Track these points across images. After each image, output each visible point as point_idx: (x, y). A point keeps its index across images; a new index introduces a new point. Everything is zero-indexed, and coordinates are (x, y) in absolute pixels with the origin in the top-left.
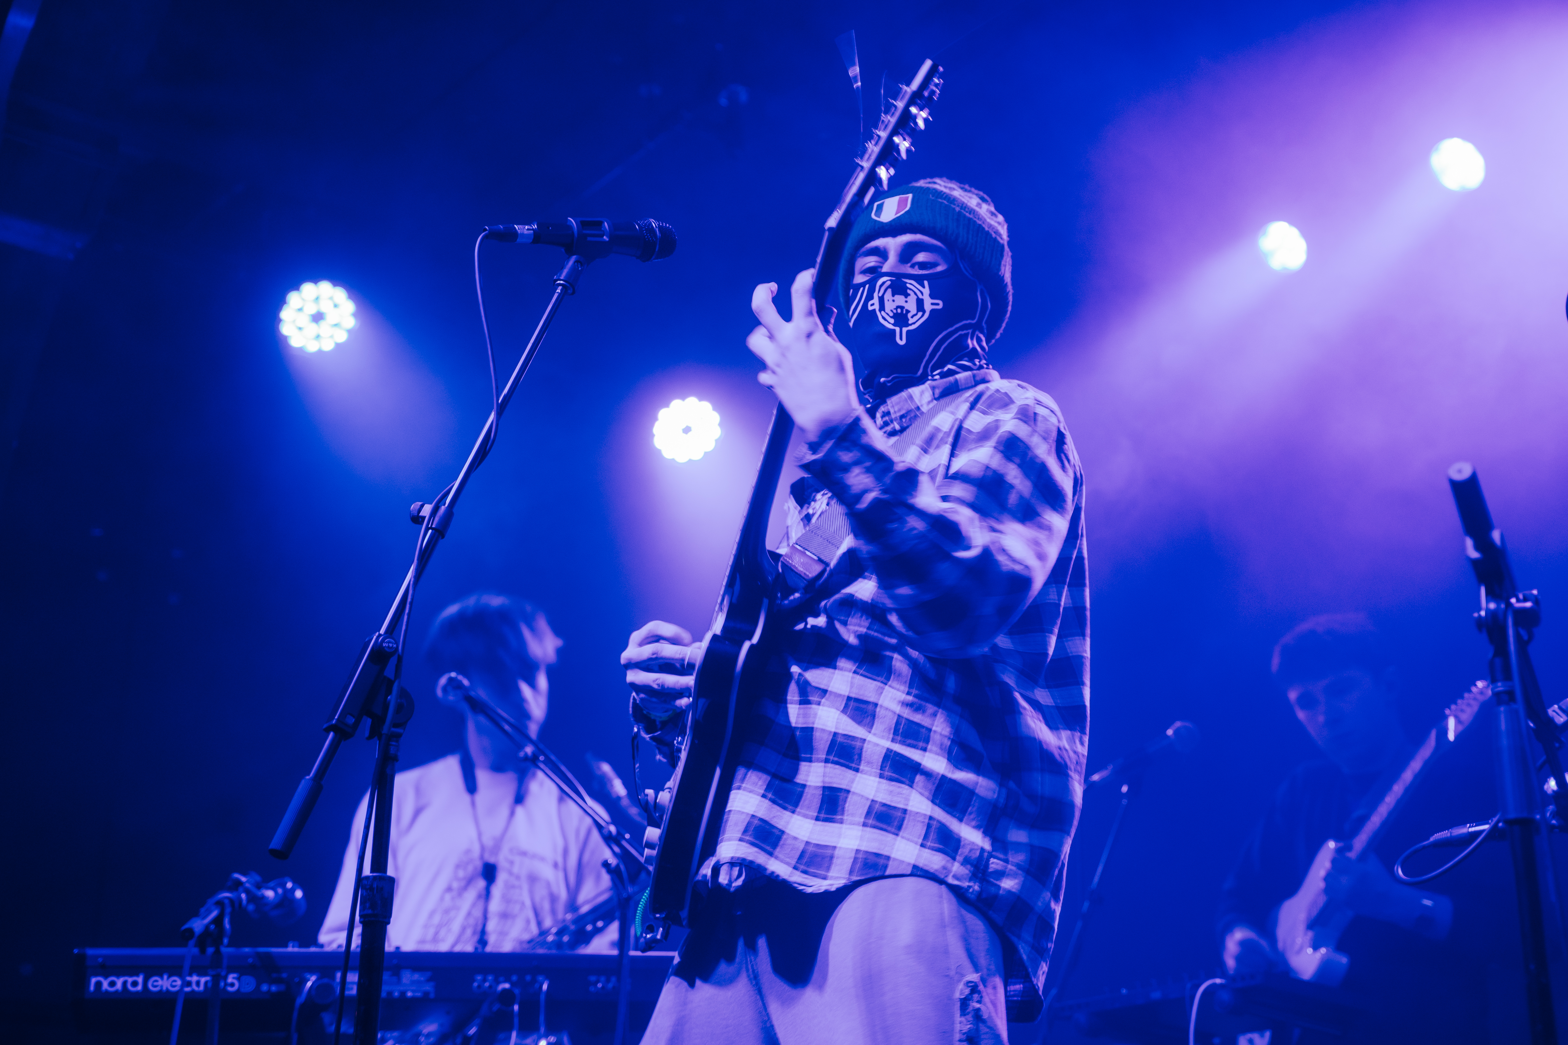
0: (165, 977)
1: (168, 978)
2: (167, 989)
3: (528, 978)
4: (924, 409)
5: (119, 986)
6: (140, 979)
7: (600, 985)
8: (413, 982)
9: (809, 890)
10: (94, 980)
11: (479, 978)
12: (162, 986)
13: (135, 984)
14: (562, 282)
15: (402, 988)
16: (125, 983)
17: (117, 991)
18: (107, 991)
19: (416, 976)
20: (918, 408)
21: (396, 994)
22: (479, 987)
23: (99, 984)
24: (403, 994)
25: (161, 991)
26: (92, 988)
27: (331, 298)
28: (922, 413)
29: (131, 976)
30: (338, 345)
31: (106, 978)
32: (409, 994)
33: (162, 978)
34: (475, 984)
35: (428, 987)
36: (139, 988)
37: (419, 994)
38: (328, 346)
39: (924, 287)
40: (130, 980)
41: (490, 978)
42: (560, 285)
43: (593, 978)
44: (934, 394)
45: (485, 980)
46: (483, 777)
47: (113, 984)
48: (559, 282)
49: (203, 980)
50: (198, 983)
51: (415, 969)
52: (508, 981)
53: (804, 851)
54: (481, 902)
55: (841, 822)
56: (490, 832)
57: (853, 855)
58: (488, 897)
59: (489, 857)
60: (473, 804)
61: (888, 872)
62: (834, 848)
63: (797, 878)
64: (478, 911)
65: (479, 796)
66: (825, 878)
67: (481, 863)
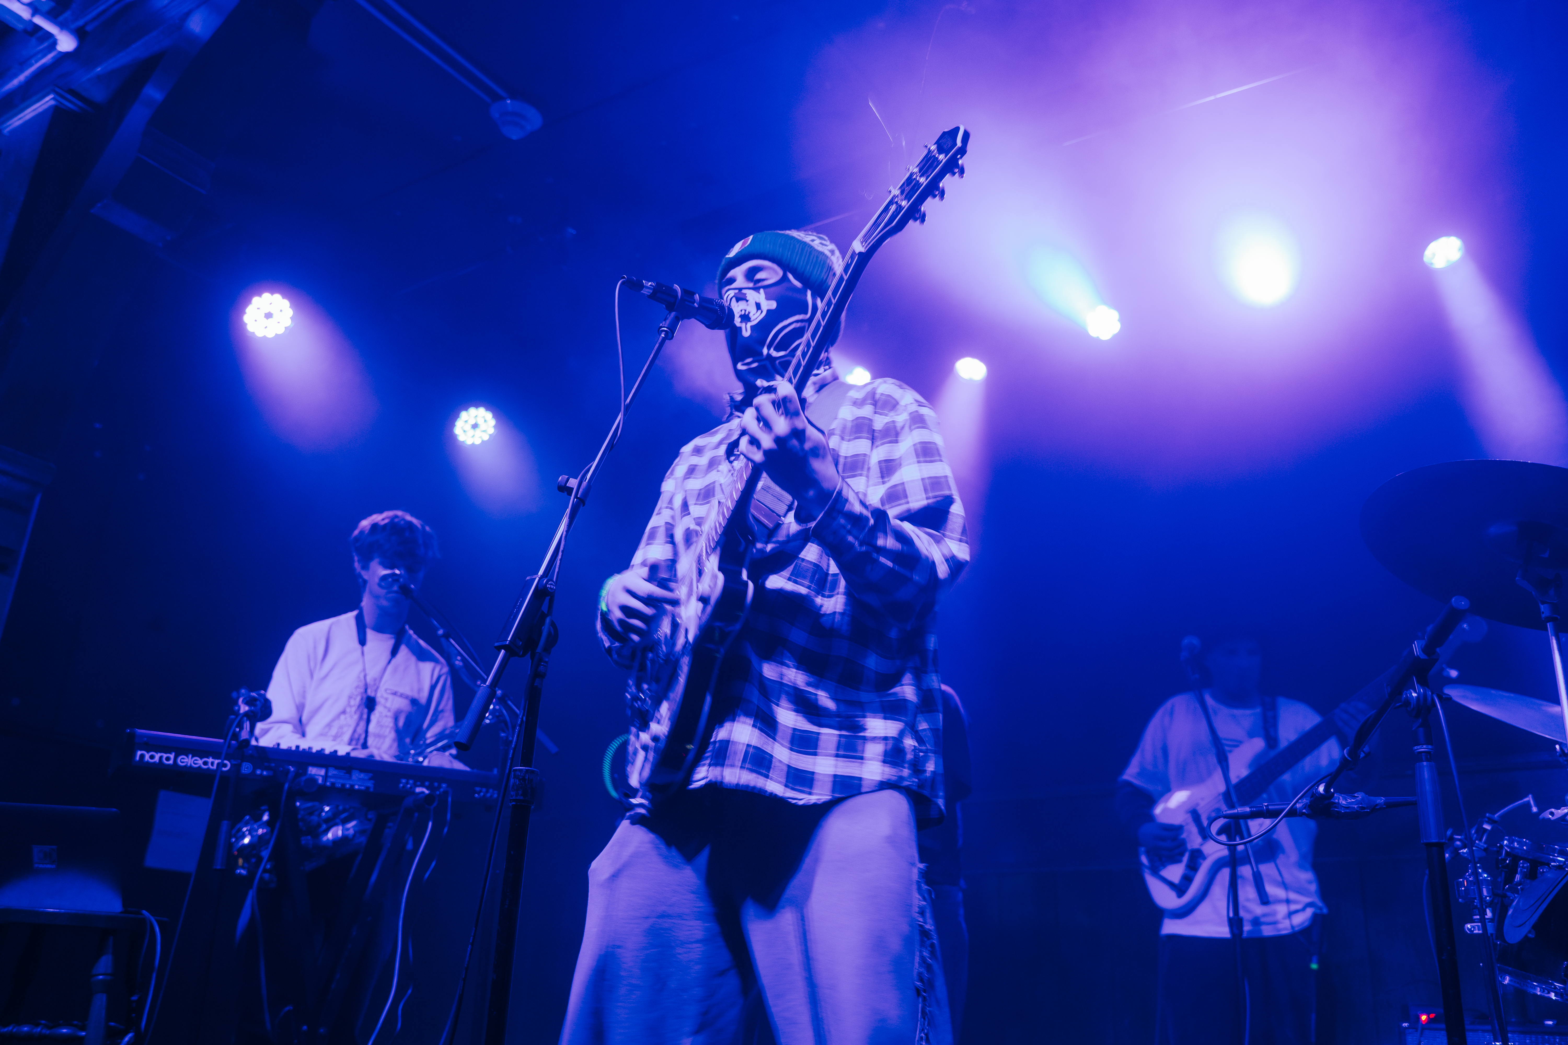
0: (190, 756)
1: (192, 757)
2: (191, 766)
3: (436, 784)
5: (157, 759)
6: (172, 756)
7: (482, 794)
8: (360, 779)
9: (801, 803)
10: (139, 753)
11: (404, 781)
12: (187, 762)
13: (168, 759)
14: (665, 329)
15: (351, 783)
16: (161, 758)
17: (154, 763)
18: (148, 762)
19: (362, 775)
21: (348, 786)
22: (403, 787)
23: (142, 756)
24: (352, 786)
25: (186, 766)
26: (138, 758)
29: (166, 753)
31: (148, 752)
32: (356, 787)
33: (188, 757)
34: (401, 785)
35: (370, 784)
36: (171, 762)
39: (759, 293)
40: (165, 756)
41: (411, 782)
42: (664, 331)
43: (478, 789)
45: (407, 783)
46: (370, 634)
47: (152, 757)
48: (663, 329)
49: (216, 761)
50: (212, 764)
51: (361, 771)
52: (422, 786)
53: (788, 773)
54: (363, 724)
55: (815, 754)
56: (372, 673)
57: (831, 779)
58: (368, 721)
59: (371, 693)
60: (363, 653)
61: (864, 790)
62: (813, 773)
63: (789, 794)
64: (361, 729)
65: (366, 648)
66: (810, 794)
67: (365, 696)
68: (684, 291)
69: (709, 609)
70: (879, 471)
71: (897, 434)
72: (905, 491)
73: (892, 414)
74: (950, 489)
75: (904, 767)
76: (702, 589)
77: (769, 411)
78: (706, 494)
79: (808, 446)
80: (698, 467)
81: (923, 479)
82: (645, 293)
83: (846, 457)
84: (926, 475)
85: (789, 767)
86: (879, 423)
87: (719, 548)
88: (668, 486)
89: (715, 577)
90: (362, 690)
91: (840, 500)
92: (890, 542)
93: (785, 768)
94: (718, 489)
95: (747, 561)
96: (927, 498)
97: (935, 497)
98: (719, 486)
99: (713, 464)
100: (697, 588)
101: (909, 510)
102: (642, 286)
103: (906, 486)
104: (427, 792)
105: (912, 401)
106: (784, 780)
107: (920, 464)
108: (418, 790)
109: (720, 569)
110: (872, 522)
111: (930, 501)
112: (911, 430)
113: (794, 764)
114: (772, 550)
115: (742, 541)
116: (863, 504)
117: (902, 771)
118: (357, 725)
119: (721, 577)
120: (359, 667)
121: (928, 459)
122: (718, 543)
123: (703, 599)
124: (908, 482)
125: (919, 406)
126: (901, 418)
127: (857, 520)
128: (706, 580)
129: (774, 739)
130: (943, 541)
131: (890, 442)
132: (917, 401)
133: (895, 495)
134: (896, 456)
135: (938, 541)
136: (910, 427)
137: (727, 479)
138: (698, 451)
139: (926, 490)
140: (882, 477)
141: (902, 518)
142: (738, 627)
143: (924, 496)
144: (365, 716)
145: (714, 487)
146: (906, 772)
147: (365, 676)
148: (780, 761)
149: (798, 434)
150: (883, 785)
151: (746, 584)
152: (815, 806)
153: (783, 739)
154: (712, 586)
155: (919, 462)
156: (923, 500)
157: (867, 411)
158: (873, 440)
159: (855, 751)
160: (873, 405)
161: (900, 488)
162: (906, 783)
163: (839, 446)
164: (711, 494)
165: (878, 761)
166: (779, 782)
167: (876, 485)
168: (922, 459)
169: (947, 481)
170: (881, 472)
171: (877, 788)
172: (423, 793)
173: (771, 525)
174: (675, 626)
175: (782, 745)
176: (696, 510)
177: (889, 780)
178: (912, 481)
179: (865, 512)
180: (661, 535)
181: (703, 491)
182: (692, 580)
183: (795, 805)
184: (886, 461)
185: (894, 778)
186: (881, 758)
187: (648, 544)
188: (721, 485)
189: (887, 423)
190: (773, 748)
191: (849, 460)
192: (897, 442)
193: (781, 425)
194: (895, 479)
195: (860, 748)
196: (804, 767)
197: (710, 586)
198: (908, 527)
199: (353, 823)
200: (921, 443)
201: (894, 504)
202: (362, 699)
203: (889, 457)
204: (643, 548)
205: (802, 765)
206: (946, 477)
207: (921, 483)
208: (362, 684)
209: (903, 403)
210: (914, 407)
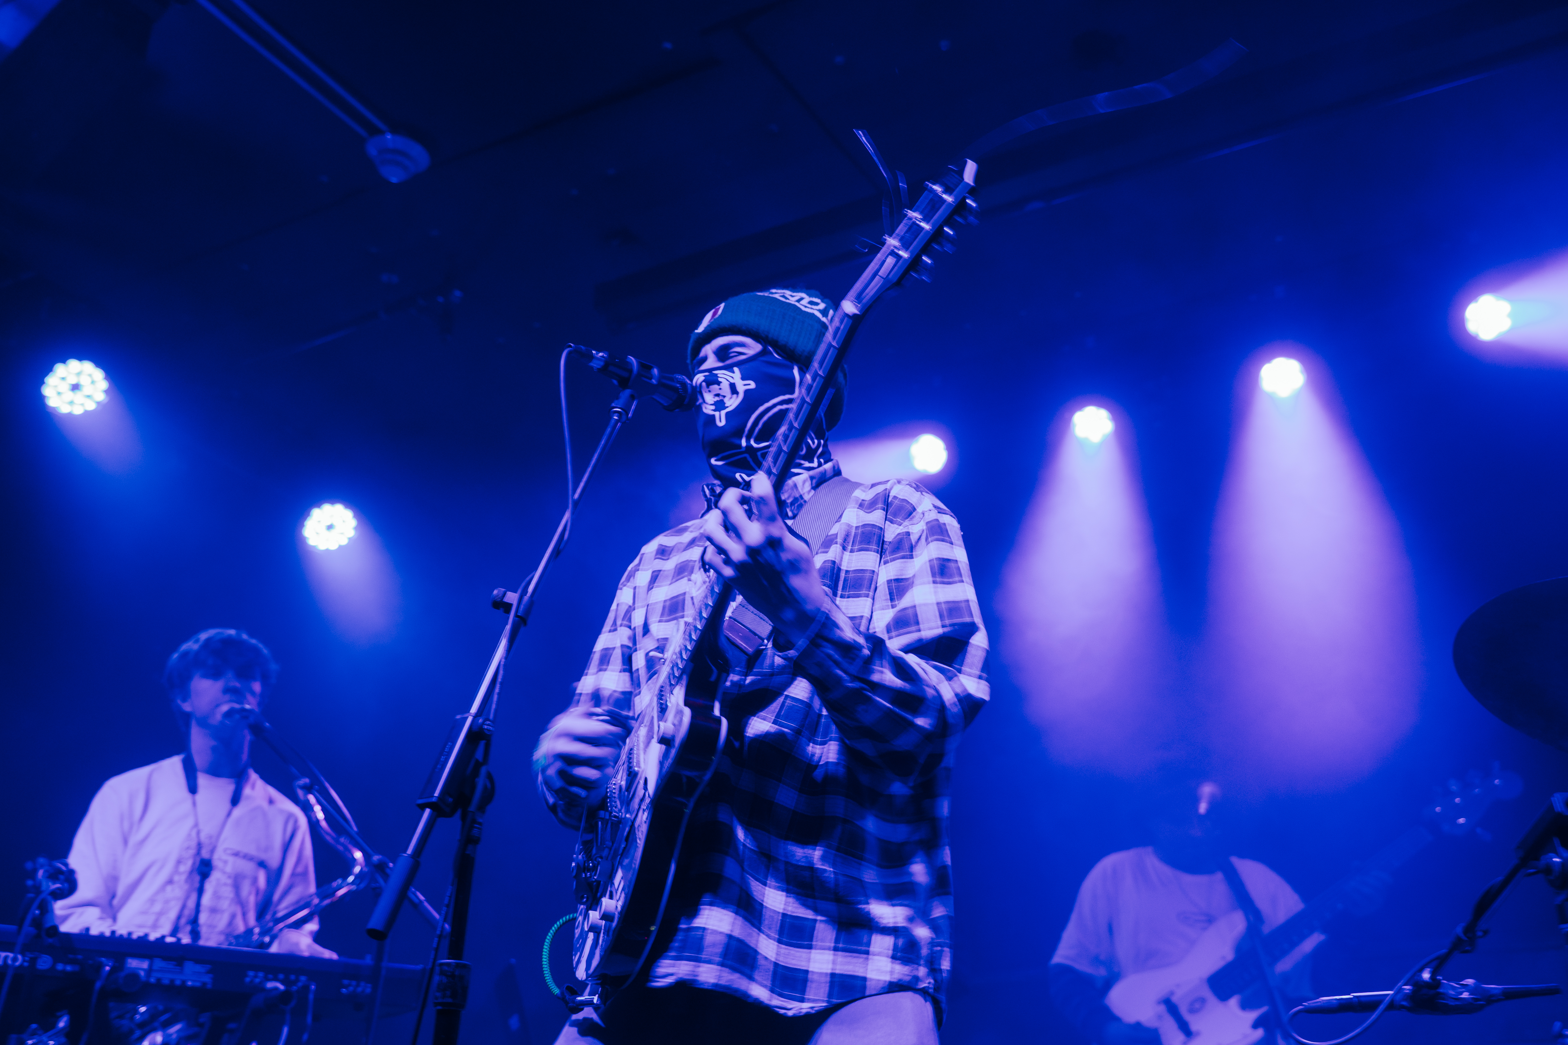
3: (293, 977)
4: (806, 497)
7: (351, 988)
8: (193, 973)
9: (790, 1013)
11: (251, 973)
14: (619, 410)
15: (183, 977)
19: (198, 968)
20: (801, 497)
21: (177, 982)
22: (250, 981)
24: (184, 982)
27: (90, 375)
28: (805, 502)
30: (86, 412)
32: (190, 983)
34: (248, 979)
35: (207, 979)
37: (198, 984)
38: (78, 411)
39: (733, 372)
41: (258, 975)
42: (618, 412)
43: (346, 982)
44: (812, 484)
45: (256, 977)
46: (203, 780)
48: (616, 409)
51: (197, 961)
52: (276, 979)
53: (775, 973)
54: (194, 897)
55: (810, 947)
56: (207, 830)
57: (828, 979)
58: (200, 891)
59: (205, 854)
60: (194, 804)
61: (868, 993)
62: (807, 972)
63: (776, 1001)
64: (191, 904)
65: (199, 797)
66: (802, 1000)
67: (198, 860)
68: (642, 365)
69: (673, 752)
70: (888, 593)
71: (912, 548)
72: (916, 615)
73: (906, 523)
74: (971, 615)
75: (920, 965)
76: (664, 728)
77: (738, 515)
78: (674, 608)
79: (785, 556)
80: (661, 573)
81: (938, 604)
82: (595, 365)
83: (847, 572)
84: (942, 599)
85: (776, 965)
86: (892, 532)
87: (685, 677)
88: (624, 596)
89: (680, 713)
90: (192, 852)
91: (829, 623)
92: (887, 677)
93: (771, 967)
94: (688, 602)
95: (720, 694)
96: (943, 626)
97: (951, 625)
98: (690, 599)
99: (683, 570)
100: (659, 727)
101: (920, 640)
102: (592, 357)
103: (918, 609)
104: (282, 987)
105: (931, 507)
106: (769, 983)
107: (936, 585)
108: (270, 985)
109: (686, 704)
110: (866, 652)
111: (946, 630)
112: (928, 543)
113: (783, 961)
114: (752, 683)
115: (714, 668)
116: (856, 629)
117: (917, 969)
118: (187, 898)
119: (687, 712)
120: (190, 822)
121: (946, 580)
122: (683, 671)
123: (665, 741)
124: (920, 605)
125: (939, 513)
126: (917, 528)
127: (848, 649)
128: (671, 715)
129: (760, 930)
130: (955, 678)
131: (903, 557)
132: (935, 507)
133: (903, 622)
134: (909, 574)
135: (949, 679)
136: (927, 539)
137: (700, 591)
138: (663, 553)
139: (941, 616)
140: (892, 600)
141: (907, 649)
142: (708, 776)
143: (939, 623)
144: (197, 885)
145: (684, 600)
146: (922, 971)
147: (198, 833)
148: (766, 958)
149: (773, 543)
150: (894, 987)
151: (719, 722)
152: (808, 1016)
153: (770, 928)
154: (676, 722)
155: (934, 582)
156: (938, 628)
157: (876, 517)
158: (882, 553)
159: (860, 943)
160: (884, 510)
161: (910, 612)
162: (923, 985)
163: (842, 558)
164: (680, 608)
165: (887, 957)
166: (765, 986)
167: (883, 609)
168: (938, 579)
169: (969, 606)
170: (891, 594)
171: (886, 990)
172: (276, 989)
173: (750, 650)
174: (632, 775)
175: (768, 936)
176: (658, 629)
177: (900, 980)
178: (925, 605)
179: (861, 640)
180: (617, 658)
181: (668, 603)
182: (653, 717)
183: (784, 1017)
184: (897, 580)
185: (908, 978)
186: (890, 952)
187: (600, 670)
188: (692, 598)
189: (899, 534)
190: (757, 941)
191: (851, 575)
192: (911, 557)
193: (754, 532)
194: (905, 602)
195: (865, 940)
196: (795, 965)
197: (674, 725)
198: (912, 659)
199: (177, 1027)
200: (939, 559)
201: (901, 631)
202: (194, 864)
203: (901, 575)
204: (593, 674)
205: (794, 962)
206: (968, 601)
207: (936, 607)
208: (193, 844)
209: (920, 510)
210: (933, 515)
